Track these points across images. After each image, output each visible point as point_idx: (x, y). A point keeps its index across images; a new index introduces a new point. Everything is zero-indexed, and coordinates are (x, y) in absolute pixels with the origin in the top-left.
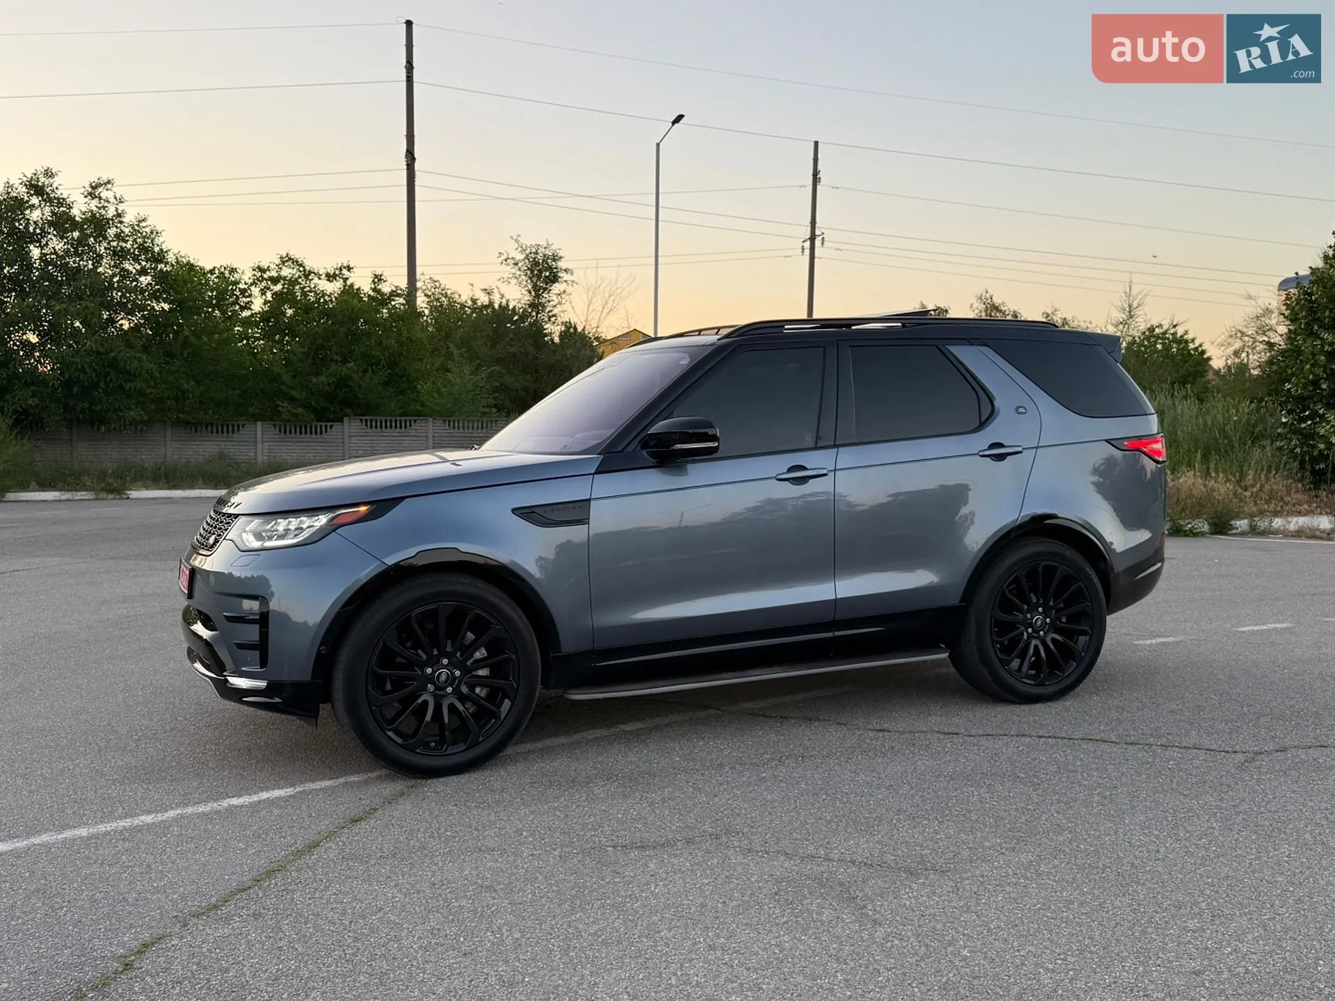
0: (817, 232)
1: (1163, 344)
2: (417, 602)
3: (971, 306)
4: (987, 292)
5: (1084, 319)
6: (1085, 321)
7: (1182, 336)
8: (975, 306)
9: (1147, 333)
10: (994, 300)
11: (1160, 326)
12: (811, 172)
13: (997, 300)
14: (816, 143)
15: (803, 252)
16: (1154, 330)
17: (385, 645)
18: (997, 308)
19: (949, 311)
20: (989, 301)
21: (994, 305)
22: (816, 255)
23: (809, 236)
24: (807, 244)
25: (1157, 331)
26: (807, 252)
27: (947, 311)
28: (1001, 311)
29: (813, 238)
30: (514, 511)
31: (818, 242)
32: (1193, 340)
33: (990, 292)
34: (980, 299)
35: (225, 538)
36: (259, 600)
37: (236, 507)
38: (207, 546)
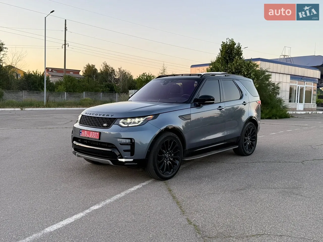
0: (66, 43)
1: (146, 77)
2: (165, 138)
3: (101, 65)
5: (128, 70)
6: (128, 71)
7: (150, 76)
8: (102, 65)
9: (143, 74)
10: (107, 64)
11: (146, 73)
12: (64, 28)
13: (108, 64)
14: (66, 20)
15: (62, 48)
16: (144, 74)
17: (160, 149)
18: (108, 66)
22: (66, 49)
23: (64, 44)
24: (64, 46)
25: (145, 74)
26: (64, 48)
27: (94, 66)
28: (108, 67)
29: (65, 45)
30: (179, 116)
31: (67, 46)
34: (104, 63)
35: (113, 124)
36: (131, 139)
37: (112, 116)
38: (104, 126)
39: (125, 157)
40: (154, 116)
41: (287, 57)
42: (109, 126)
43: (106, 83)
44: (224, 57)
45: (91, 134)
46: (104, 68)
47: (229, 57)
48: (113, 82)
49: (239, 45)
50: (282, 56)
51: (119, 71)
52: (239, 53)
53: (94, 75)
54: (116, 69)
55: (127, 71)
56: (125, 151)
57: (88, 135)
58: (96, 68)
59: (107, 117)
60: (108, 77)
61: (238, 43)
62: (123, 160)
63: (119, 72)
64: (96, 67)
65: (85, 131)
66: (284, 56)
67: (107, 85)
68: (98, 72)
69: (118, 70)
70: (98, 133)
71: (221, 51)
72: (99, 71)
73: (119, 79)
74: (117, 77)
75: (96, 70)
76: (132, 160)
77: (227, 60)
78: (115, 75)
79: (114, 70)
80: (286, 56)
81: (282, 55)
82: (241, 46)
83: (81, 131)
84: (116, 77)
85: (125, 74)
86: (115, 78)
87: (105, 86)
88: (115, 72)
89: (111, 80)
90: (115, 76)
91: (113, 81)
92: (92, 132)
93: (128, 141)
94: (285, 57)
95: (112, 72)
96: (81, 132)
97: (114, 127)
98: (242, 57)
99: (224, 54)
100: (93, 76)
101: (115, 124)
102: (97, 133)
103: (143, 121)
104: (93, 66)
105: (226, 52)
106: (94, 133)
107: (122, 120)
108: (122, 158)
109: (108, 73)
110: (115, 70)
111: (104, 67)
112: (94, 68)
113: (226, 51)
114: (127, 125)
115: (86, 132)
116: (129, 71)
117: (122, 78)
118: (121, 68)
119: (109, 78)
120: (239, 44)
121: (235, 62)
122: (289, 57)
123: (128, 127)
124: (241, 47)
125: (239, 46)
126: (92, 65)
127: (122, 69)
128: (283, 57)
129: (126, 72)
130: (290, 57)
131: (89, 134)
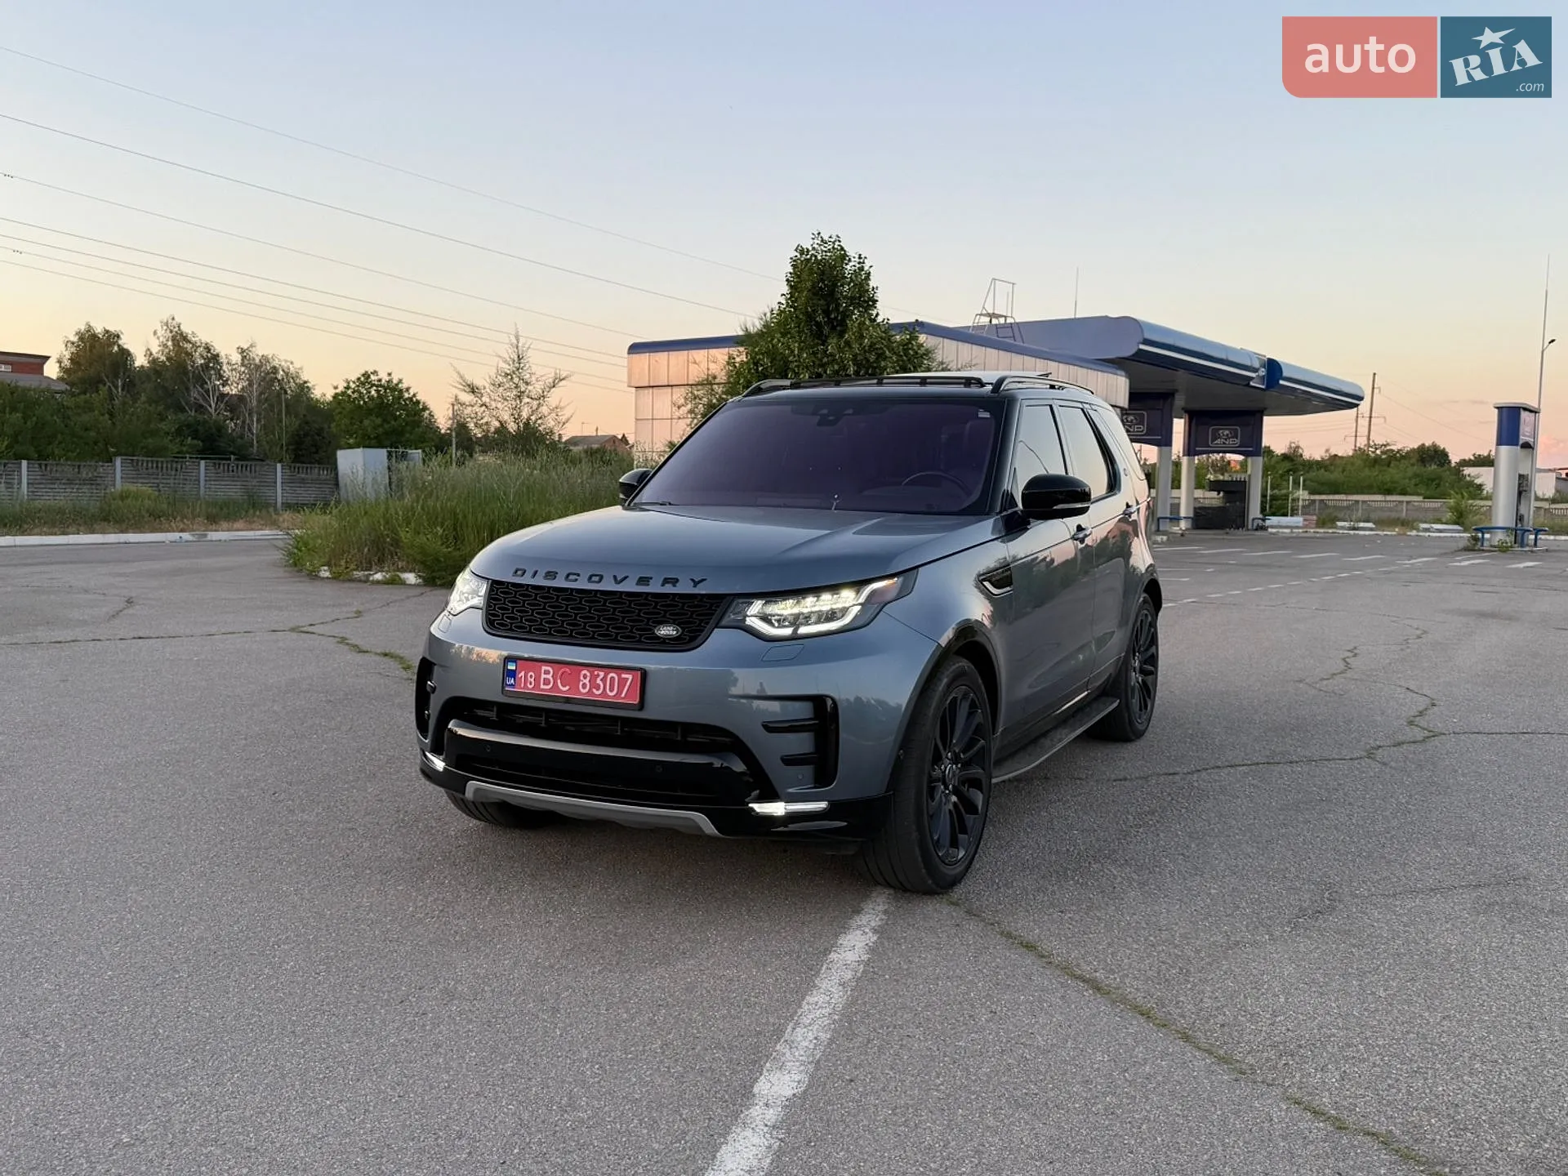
1: (378, 391)
2: (949, 686)
3: (155, 333)
4: (173, 319)
5: (286, 358)
6: (286, 361)
7: (397, 385)
8: (159, 334)
9: (362, 379)
10: (182, 327)
11: (375, 373)
13: (185, 329)
16: (369, 376)
18: (185, 339)
19: (121, 336)
20: (177, 329)
21: (181, 334)
25: (373, 377)
27: (118, 336)
28: (190, 342)
32: (408, 389)
33: (177, 320)
34: (167, 324)
35: (716, 627)
36: (818, 701)
37: (696, 584)
38: (658, 638)
39: (790, 790)
40: (904, 581)
41: (1002, 321)
42: (693, 639)
43: (182, 417)
44: (807, 312)
45: (587, 681)
46: (165, 346)
47: (827, 313)
48: (212, 411)
49: (859, 263)
50: (984, 315)
51: (239, 362)
52: (865, 299)
53: (116, 376)
54: (228, 352)
55: (283, 363)
56: (789, 761)
57: (565, 689)
58: (125, 347)
59: (669, 589)
60: (187, 389)
61: (857, 256)
62: (777, 809)
63: (243, 365)
64: (126, 342)
65: (544, 668)
66: (992, 316)
67: (189, 426)
68: (137, 364)
69: (236, 358)
70: (630, 677)
71: (791, 287)
72: (140, 361)
73: (240, 398)
74: (232, 390)
75: (125, 354)
76: (822, 805)
77: (818, 324)
78: (221, 377)
79: (218, 355)
80: (998, 316)
81: (984, 312)
82: (871, 270)
83: (511, 667)
84: (226, 389)
85: (268, 373)
86: (223, 396)
87: (179, 432)
88: (225, 368)
89: (201, 402)
90: (224, 386)
91: (213, 405)
92: (592, 674)
93: (803, 711)
94: (995, 321)
95: (206, 367)
96: (513, 674)
97: (719, 639)
98: (874, 313)
99: (808, 299)
100: (113, 383)
101: (723, 623)
102: (624, 676)
103: (860, 604)
104: (112, 337)
105: (815, 292)
106: (602, 674)
107: (757, 606)
108: (771, 796)
109: (185, 372)
110: (222, 354)
111: (170, 343)
112: (116, 348)
113: (813, 287)
114: (788, 631)
115: (550, 669)
116: (292, 363)
117: (261, 394)
118: (251, 346)
119: (194, 394)
120: (860, 258)
121: (853, 334)
122: (1009, 320)
123: (795, 637)
124: (869, 274)
125: (862, 269)
126: (107, 332)
127: (259, 352)
128: (985, 320)
129: (274, 368)
130: (1012, 321)
131: (574, 682)
